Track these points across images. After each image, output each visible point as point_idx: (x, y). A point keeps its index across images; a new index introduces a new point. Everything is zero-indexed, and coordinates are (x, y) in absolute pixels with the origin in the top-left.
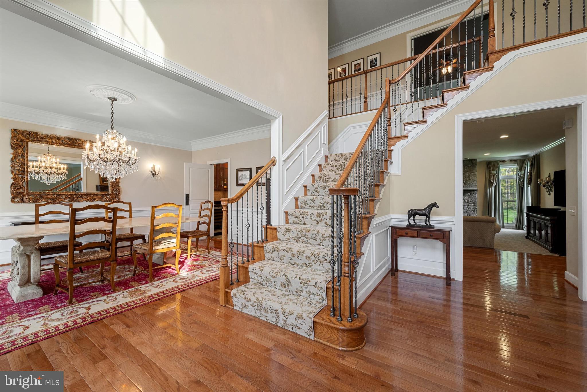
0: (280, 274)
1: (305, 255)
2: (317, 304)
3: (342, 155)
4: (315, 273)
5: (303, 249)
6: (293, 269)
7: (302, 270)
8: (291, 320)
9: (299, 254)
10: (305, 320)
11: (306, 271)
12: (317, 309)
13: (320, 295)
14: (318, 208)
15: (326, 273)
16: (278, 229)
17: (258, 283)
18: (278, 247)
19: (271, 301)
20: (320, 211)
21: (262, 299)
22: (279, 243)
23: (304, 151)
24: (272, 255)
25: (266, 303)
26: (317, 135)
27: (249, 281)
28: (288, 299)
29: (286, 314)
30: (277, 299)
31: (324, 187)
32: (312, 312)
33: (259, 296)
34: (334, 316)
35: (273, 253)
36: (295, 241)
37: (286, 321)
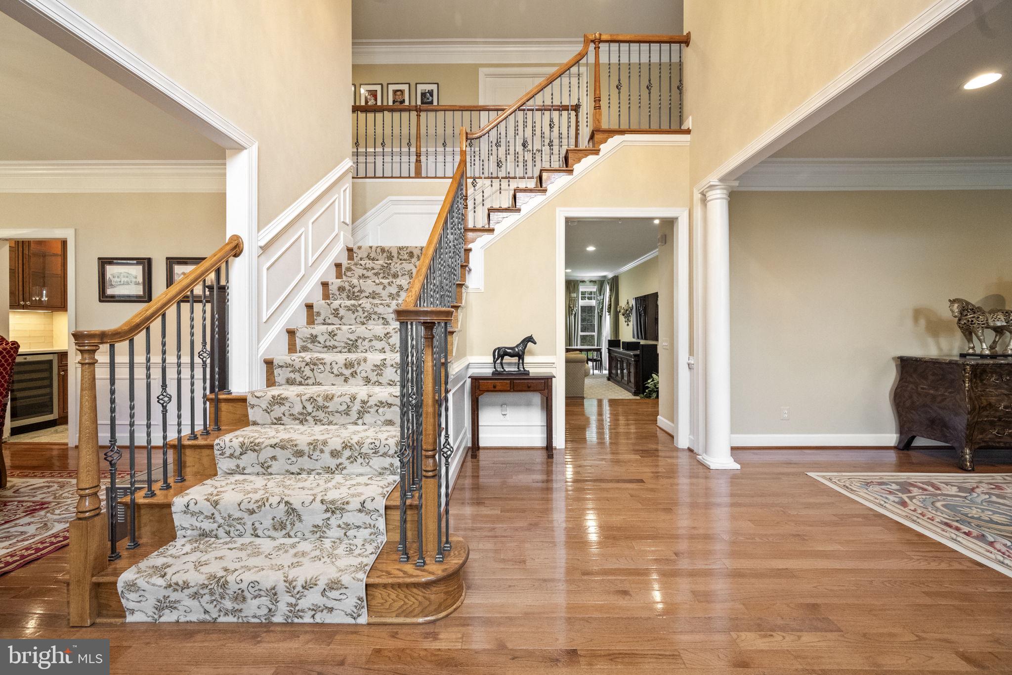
0: (270, 502)
1: (327, 450)
2: (367, 546)
3: (383, 250)
4: (353, 482)
5: (321, 438)
6: (301, 485)
7: (322, 482)
8: (313, 598)
9: (314, 450)
10: (346, 588)
11: (334, 482)
12: (370, 556)
13: (372, 526)
14: (343, 350)
15: (378, 479)
16: (251, 400)
17: (204, 534)
18: (257, 441)
19: (252, 571)
20: (352, 356)
21: (224, 573)
22: (256, 431)
23: (306, 231)
24: (239, 462)
25: (238, 579)
26: (331, 204)
27: (174, 538)
28: (295, 555)
29: (299, 588)
30: (268, 562)
31: (353, 308)
32: (362, 567)
33: (215, 568)
34: (408, 561)
35: (241, 457)
36: (298, 421)
37: (296, 605)
